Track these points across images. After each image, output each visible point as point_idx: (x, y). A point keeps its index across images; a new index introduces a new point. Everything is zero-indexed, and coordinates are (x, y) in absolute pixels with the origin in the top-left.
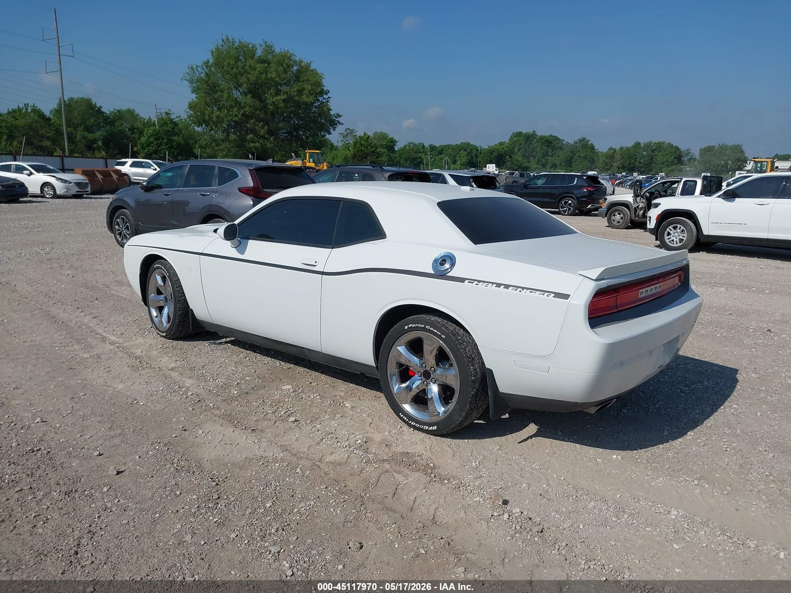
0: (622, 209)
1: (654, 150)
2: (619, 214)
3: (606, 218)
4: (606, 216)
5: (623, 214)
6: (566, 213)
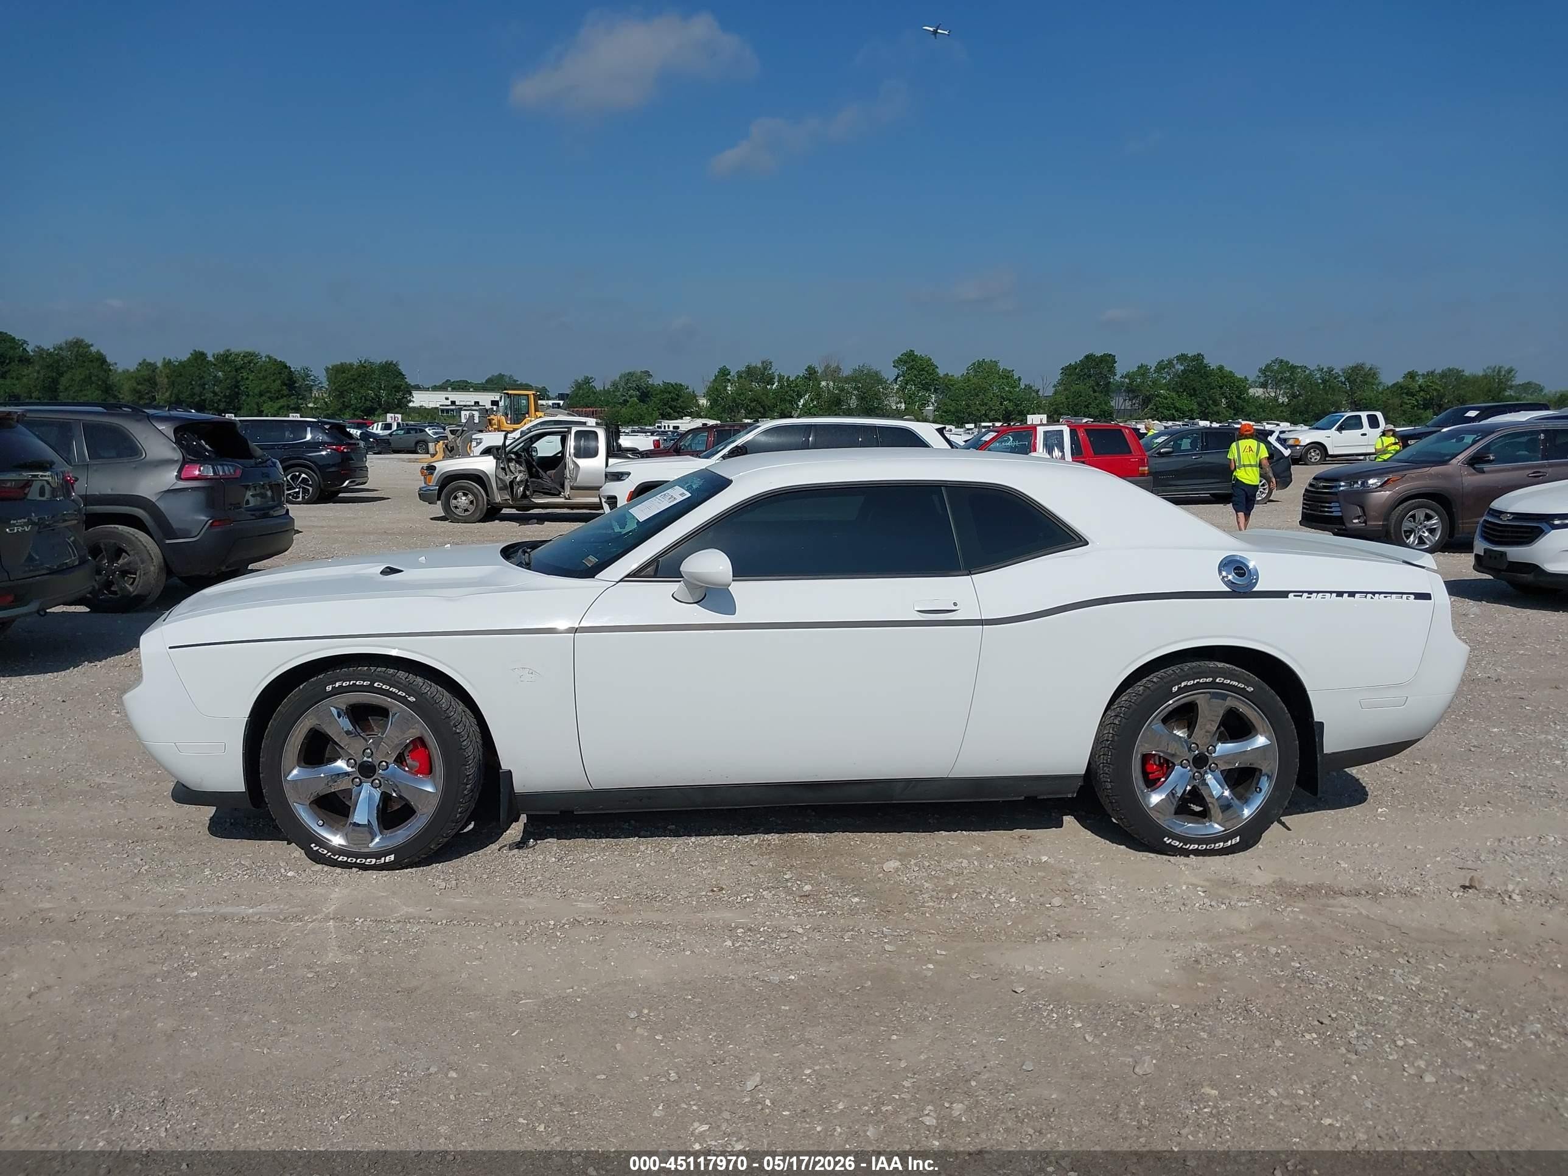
0: (471, 487)
1: (239, 369)
2: (465, 495)
3: (439, 502)
4: (439, 499)
5: (474, 494)
6: (300, 499)
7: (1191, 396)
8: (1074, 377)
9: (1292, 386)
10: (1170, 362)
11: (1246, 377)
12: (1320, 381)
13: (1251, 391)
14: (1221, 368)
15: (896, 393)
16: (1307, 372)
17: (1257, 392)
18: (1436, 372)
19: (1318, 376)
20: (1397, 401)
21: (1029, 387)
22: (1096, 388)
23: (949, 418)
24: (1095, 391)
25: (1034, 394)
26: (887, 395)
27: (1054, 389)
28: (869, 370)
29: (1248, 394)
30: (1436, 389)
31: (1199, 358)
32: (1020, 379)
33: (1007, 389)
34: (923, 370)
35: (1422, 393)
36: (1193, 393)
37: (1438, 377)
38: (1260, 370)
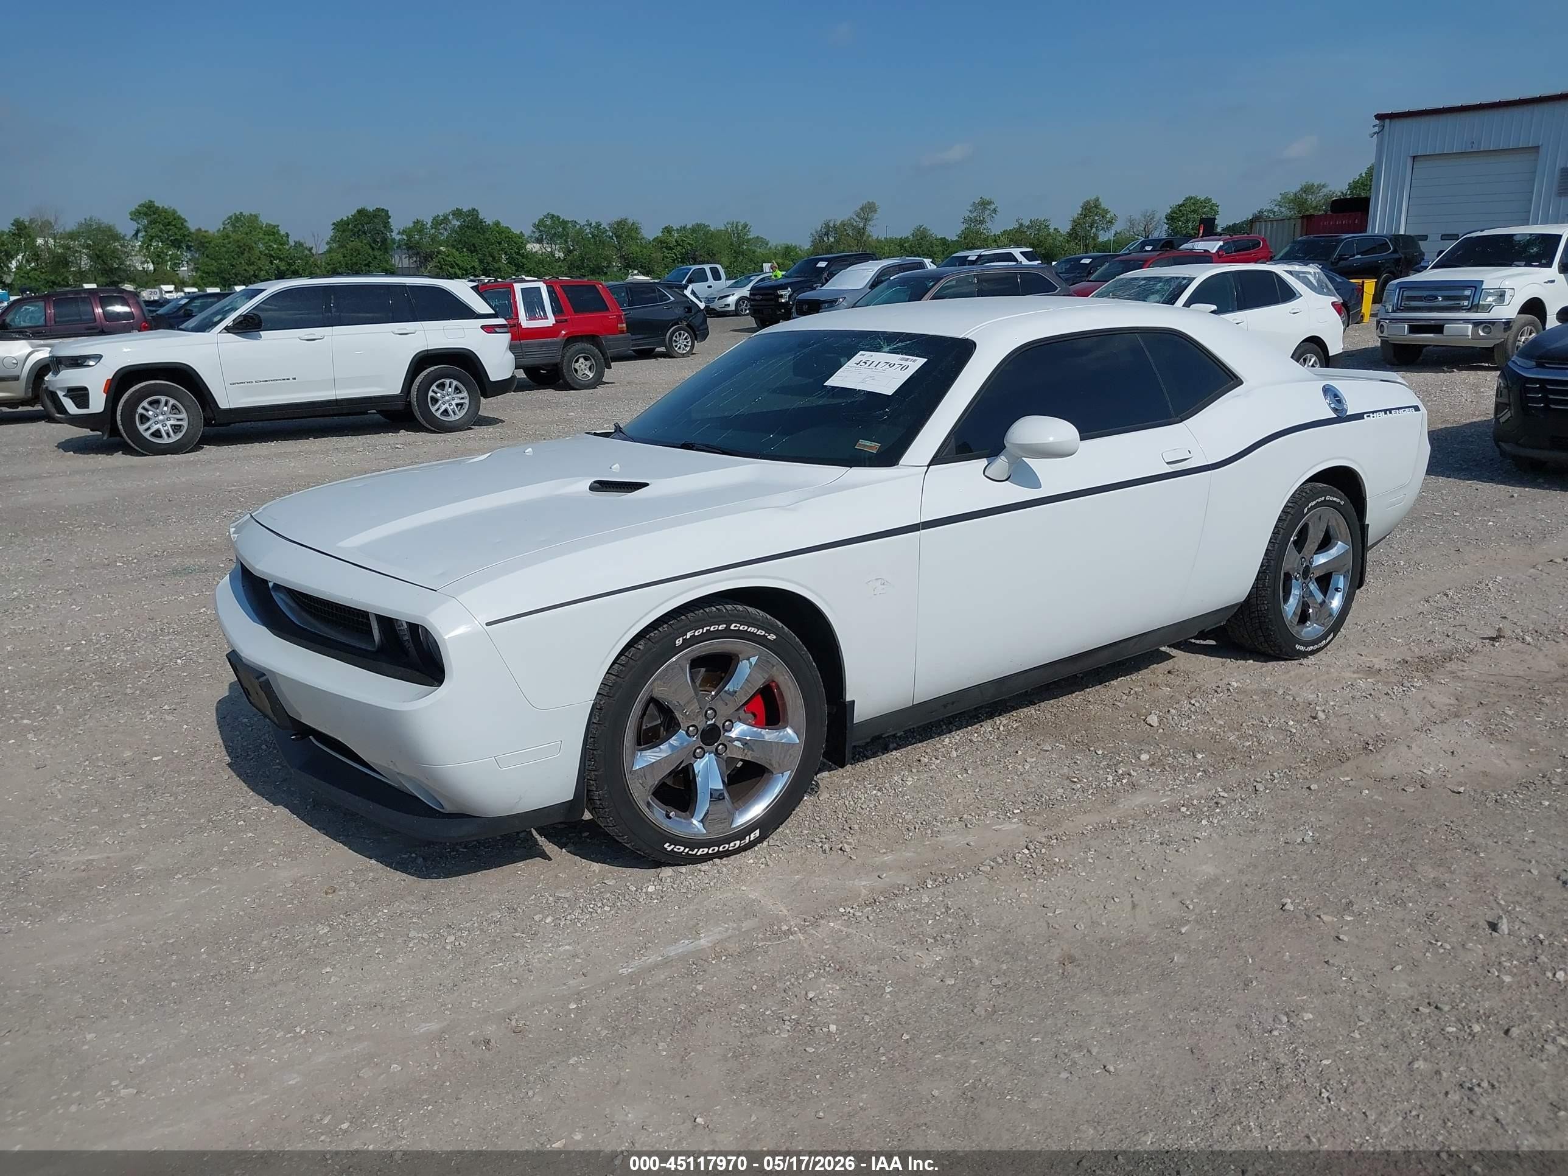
7: (472, 252)
8: (348, 234)
9: (566, 242)
10: (446, 218)
11: (521, 232)
12: (590, 236)
13: (529, 246)
14: (497, 224)
15: (140, 250)
16: (578, 227)
17: (533, 247)
18: (688, 227)
19: (588, 231)
20: (659, 255)
21: (299, 245)
22: (373, 245)
23: (211, 279)
24: (373, 249)
25: (307, 252)
26: (128, 254)
27: (327, 247)
28: (100, 224)
29: (526, 250)
30: (689, 244)
31: (473, 213)
32: (288, 236)
33: (275, 246)
34: (169, 224)
35: (679, 248)
36: (473, 249)
37: (689, 231)
38: (534, 225)
